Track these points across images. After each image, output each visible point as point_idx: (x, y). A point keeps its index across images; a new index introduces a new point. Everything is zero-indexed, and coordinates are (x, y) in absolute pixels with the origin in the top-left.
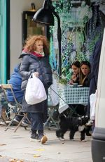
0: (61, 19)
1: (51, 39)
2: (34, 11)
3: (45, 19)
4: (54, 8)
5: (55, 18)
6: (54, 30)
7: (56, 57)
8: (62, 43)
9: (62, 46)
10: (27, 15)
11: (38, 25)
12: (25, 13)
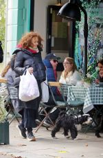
0: (89, 15)
1: (77, 35)
2: (59, 5)
3: (72, 14)
4: (81, 3)
5: (82, 13)
6: (81, 25)
7: (82, 54)
8: (88, 39)
9: (88, 42)
10: (52, 9)
11: (63, 20)
12: (50, 7)
